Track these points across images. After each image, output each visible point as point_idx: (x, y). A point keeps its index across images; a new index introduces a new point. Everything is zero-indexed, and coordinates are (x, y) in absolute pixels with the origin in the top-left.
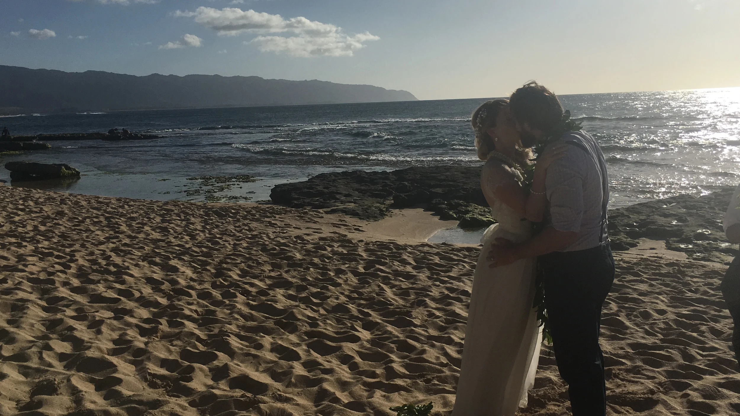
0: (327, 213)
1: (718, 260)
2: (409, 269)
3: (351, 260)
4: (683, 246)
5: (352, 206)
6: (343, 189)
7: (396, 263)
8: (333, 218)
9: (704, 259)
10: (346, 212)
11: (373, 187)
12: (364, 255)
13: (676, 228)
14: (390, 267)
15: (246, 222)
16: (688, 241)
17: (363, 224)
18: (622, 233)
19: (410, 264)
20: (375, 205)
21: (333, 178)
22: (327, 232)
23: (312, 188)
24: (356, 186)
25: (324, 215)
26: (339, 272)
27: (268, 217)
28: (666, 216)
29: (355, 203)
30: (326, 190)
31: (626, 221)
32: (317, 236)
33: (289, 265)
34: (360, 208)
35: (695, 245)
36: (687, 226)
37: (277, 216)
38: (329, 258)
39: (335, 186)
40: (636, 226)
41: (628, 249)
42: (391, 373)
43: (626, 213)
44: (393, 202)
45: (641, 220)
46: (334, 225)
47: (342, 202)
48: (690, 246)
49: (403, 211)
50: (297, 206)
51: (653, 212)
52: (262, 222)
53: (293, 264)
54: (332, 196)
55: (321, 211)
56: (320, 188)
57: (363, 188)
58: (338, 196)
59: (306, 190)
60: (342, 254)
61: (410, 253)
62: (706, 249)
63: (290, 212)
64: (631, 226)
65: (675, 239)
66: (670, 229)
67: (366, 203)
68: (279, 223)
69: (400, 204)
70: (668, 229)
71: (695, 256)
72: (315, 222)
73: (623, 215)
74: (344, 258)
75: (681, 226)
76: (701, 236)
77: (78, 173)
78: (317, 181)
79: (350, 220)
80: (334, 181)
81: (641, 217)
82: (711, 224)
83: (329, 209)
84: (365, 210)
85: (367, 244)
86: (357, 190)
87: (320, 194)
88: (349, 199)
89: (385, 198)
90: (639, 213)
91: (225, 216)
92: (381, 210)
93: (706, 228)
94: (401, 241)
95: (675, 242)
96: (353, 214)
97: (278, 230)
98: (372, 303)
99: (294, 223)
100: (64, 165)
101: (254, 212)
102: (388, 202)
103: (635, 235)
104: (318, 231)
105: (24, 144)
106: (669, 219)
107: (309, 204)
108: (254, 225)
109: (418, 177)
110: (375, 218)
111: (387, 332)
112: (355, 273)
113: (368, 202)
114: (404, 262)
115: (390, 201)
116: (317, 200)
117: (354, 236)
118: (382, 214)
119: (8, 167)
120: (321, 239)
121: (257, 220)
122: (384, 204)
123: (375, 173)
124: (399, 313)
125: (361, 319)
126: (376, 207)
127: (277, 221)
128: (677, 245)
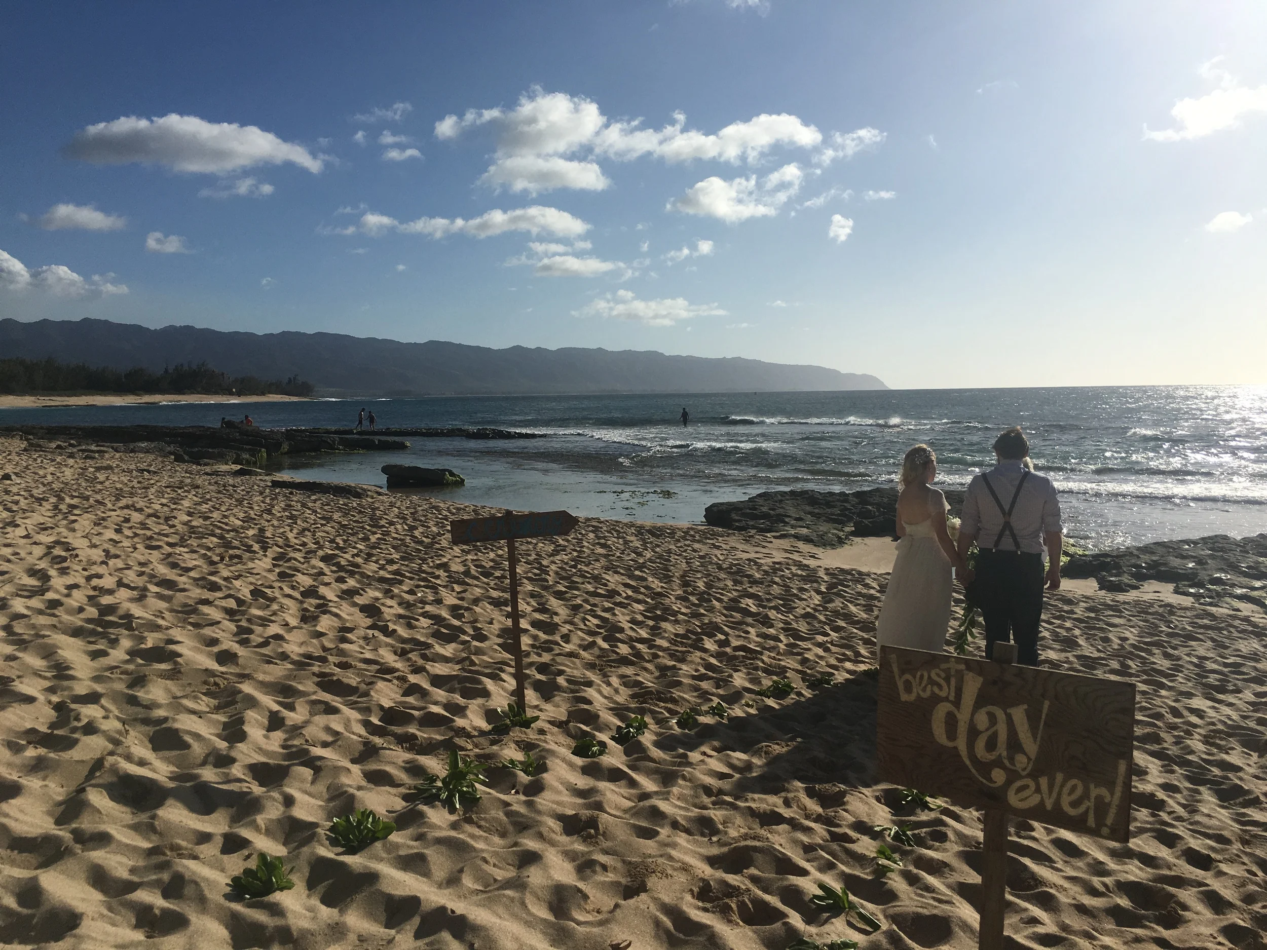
0: (775, 537)
1: (1228, 606)
2: (872, 592)
3: (812, 582)
4: (1192, 590)
5: (805, 531)
6: (792, 512)
7: (859, 586)
8: (785, 543)
9: (1211, 604)
10: (797, 537)
11: (829, 511)
12: (826, 578)
13: (1190, 571)
14: (853, 589)
15: (687, 542)
16: (1201, 585)
17: (819, 551)
18: (1126, 575)
19: (874, 588)
20: (833, 531)
21: (780, 497)
22: (779, 557)
23: (755, 509)
24: (808, 508)
25: (772, 540)
26: (802, 590)
27: (709, 539)
28: (1184, 557)
29: (808, 528)
30: (772, 512)
31: (1133, 561)
32: (769, 560)
33: (750, 582)
34: (815, 534)
35: (1209, 590)
36: (1205, 570)
37: (720, 539)
38: (789, 578)
39: (782, 508)
40: (1143, 568)
41: (1128, 591)
42: (858, 654)
43: (1135, 552)
44: (853, 529)
45: (1152, 561)
46: (786, 551)
47: (793, 527)
48: (1202, 591)
49: (865, 539)
50: (740, 529)
51: (1169, 552)
52: (705, 544)
53: (754, 582)
54: (781, 519)
55: (768, 535)
56: (765, 509)
57: (816, 511)
58: (787, 520)
59: (748, 511)
60: (801, 576)
61: (874, 579)
62: (1219, 595)
63: (734, 534)
64: (1139, 567)
65: (1186, 583)
66: (1183, 572)
67: (821, 528)
68: (724, 546)
69: (862, 532)
70: (1180, 571)
71: (1202, 601)
72: (764, 547)
73: (1131, 554)
74: (804, 579)
75: (1197, 569)
76: (1218, 581)
77: (463, 481)
78: (760, 501)
79: (802, 546)
80: (781, 501)
81: (1154, 558)
82: (1233, 567)
83: (778, 534)
84: (821, 536)
85: (826, 569)
86: (810, 513)
87: (765, 516)
88: (800, 523)
89: (843, 524)
90: (1153, 553)
91: (661, 535)
92: (839, 538)
93: (1226, 572)
94: (864, 570)
95: (1185, 585)
96: (807, 540)
97: (725, 552)
98: (836, 613)
99: (741, 547)
100: (447, 470)
101: (692, 533)
102: (847, 529)
103: (1142, 577)
104: (768, 555)
105: (379, 441)
106: (1185, 562)
107: (753, 527)
108: (697, 546)
109: (885, 500)
110: (833, 546)
111: (852, 633)
112: (818, 592)
113: (823, 527)
114: (867, 586)
115: (849, 528)
116: (762, 524)
117: (812, 563)
118: (841, 542)
119: (385, 470)
120: (774, 563)
121: (698, 542)
122: (843, 531)
123: (831, 494)
124: (863, 622)
125: (828, 624)
126: (833, 534)
127: (720, 541)
128: (1186, 589)
